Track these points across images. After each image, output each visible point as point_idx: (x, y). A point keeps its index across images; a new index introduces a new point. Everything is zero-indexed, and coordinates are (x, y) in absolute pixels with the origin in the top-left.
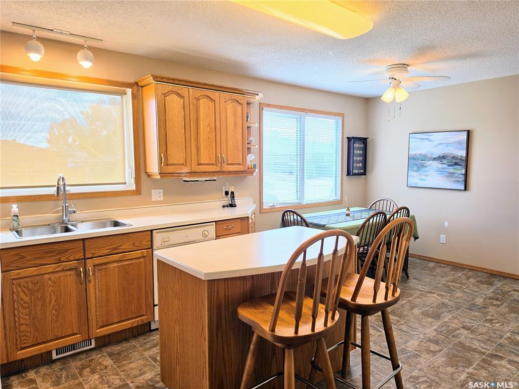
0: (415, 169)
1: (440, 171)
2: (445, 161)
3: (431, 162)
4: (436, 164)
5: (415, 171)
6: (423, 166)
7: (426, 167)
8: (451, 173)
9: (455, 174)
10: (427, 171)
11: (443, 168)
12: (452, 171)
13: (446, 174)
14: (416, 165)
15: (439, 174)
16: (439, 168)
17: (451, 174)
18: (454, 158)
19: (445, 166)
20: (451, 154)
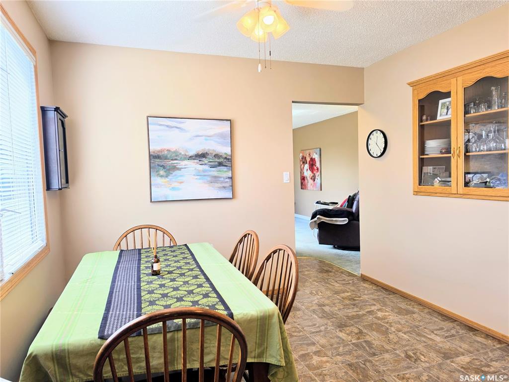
0: (162, 172)
1: (200, 175)
2: (205, 161)
3: (186, 162)
4: (193, 165)
5: (162, 176)
6: (175, 168)
7: (179, 169)
8: (215, 177)
9: (220, 177)
10: (181, 176)
11: (204, 171)
12: (216, 174)
13: (209, 179)
14: (164, 167)
15: (199, 179)
16: (199, 171)
17: (215, 179)
18: (217, 156)
19: (206, 167)
20: (213, 150)
